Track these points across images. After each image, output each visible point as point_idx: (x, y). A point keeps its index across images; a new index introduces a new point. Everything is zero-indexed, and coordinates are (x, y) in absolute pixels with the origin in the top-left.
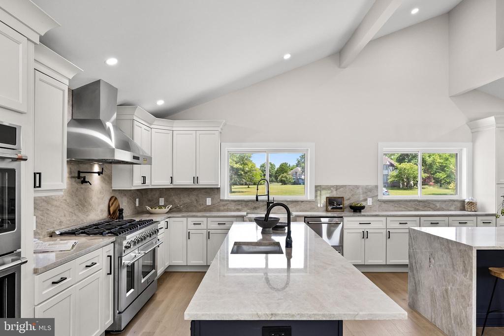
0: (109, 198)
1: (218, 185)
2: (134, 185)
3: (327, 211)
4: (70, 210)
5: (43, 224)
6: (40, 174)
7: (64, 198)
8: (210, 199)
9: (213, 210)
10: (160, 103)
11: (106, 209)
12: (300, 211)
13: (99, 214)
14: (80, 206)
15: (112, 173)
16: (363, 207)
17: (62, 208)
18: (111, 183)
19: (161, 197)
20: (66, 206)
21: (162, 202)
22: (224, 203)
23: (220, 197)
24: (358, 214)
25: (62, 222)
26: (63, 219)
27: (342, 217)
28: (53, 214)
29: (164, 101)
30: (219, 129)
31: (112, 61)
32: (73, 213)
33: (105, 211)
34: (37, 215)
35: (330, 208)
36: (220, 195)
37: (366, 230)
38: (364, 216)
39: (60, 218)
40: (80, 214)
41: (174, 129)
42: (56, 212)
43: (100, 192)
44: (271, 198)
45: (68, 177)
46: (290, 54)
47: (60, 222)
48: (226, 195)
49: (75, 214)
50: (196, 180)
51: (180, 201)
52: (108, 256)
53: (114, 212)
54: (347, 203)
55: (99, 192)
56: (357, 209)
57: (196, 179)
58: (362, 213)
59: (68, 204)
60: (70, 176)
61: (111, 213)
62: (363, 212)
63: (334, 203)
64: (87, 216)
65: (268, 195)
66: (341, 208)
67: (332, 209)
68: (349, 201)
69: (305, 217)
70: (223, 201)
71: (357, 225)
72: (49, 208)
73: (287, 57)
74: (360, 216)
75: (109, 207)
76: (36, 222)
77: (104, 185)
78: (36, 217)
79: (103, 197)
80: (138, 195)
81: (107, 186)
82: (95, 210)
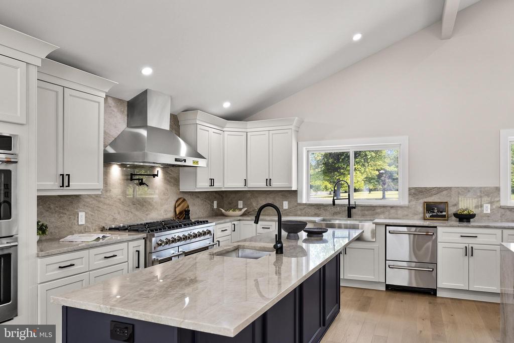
0: (176, 199)
1: (291, 187)
2: (198, 187)
3: (425, 219)
4: (126, 208)
5: (93, 220)
6: (69, 175)
7: (119, 197)
8: (287, 202)
9: (291, 214)
10: (227, 105)
11: (173, 210)
12: (390, 218)
13: (163, 213)
14: (138, 205)
15: (179, 176)
16: (473, 216)
17: (116, 207)
18: (178, 185)
19: (240, 200)
20: (120, 205)
21: (240, 204)
22: (302, 207)
23: (297, 201)
24: (465, 224)
25: (116, 219)
26: (117, 216)
27: (436, 227)
28: (104, 211)
29: (230, 102)
30: (293, 127)
31: (147, 71)
32: (128, 212)
33: (171, 211)
34: (87, 212)
35: (428, 215)
36: (297, 198)
37: (471, 245)
38: (473, 227)
39: (114, 215)
40: (137, 213)
41: (248, 130)
42: (109, 209)
43: (164, 194)
44: (352, 202)
45: (124, 180)
46: (361, 34)
47: (114, 219)
48: (304, 199)
49: (132, 213)
50: (269, 182)
51: (257, 204)
52: (137, 251)
53: (181, 213)
54: (452, 210)
55: (162, 193)
56: (465, 218)
57: (268, 180)
58: (472, 224)
59: (123, 203)
60: (126, 178)
61: (177, 213)
62: (473, 222)
63: (433, 209)
64: (147, 215)
65: (349, 199)
66: (444, 216)
67: (430, 217)
68: (456, 207)
69: (386, 225)
70: (300, 204)
71: (457, 238)
72: (100, 206)
73: (357, 37)
74: (468, 227)
75: (175, 208)
76: (86, 217)
77: (168, 187)
78: (86, 213)
79: (168, 198)
80: (215, 198)
81: (173, 188)
82: (157, 210)
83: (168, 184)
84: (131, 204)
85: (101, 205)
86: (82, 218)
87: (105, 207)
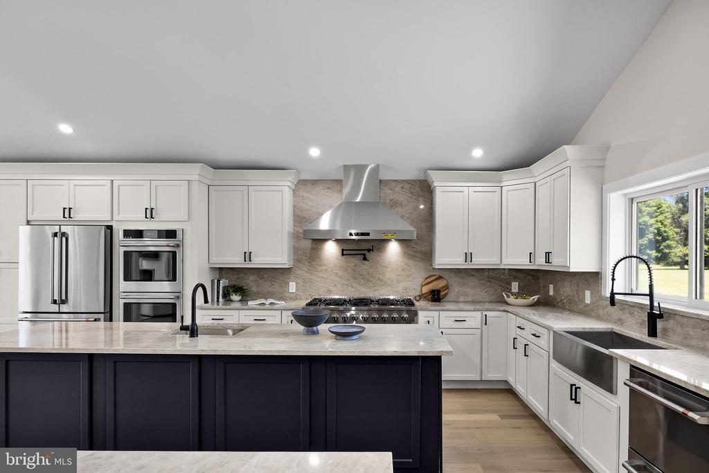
0: (425, 276)
8: (589, 292)
9: (592, 314)
17: (332, 280)
18: (430, 261)
22: (603, 302)
23: (599, 291)
30: (570, 163)
32: (348, 285)
34: (298, 282)
36: (599, 287)
39: (329, 287)
41: (536, 179)
42: (323, 282)
43: (403, 270)
49: (352, 287)
50: (547, 257)
51: (564, 292)
55: (400, 268)
59: (341, 277)
65: (650, 296)
75: (422, 286)
76: (296, 287)
77: (411, 262)
78: (296, 283)
79: (410, 275)
80: (515, 279)
81: (420, 264)
82: (392, 286)
83: (410, 259)
84: (351, 278)
85: (313, 277)
86: (292, 287)
87: (319, 279)
